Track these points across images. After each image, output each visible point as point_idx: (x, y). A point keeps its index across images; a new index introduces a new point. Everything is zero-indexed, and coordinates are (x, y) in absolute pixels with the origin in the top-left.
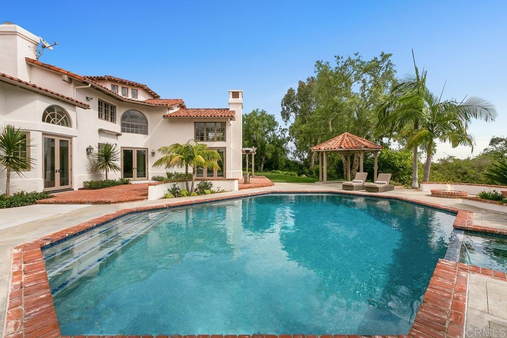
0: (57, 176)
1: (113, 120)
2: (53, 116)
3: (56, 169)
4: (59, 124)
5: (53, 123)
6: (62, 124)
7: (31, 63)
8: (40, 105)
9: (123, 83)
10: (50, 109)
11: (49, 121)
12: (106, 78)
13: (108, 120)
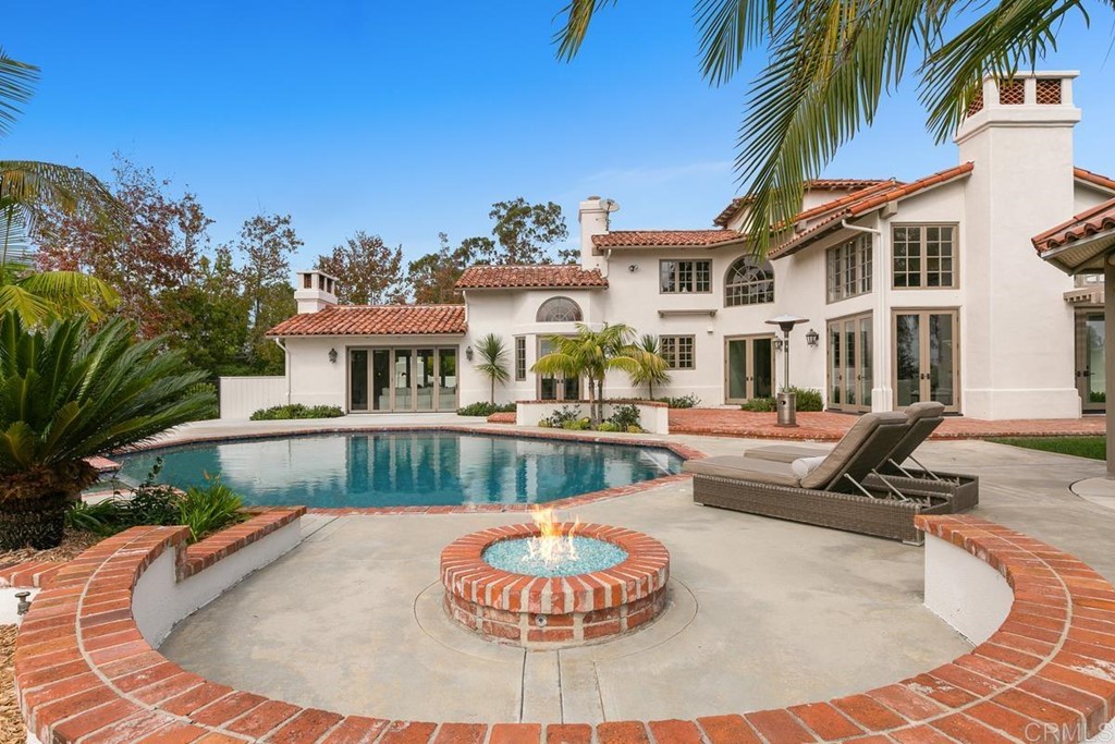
1: (703, 288)
2: (556, 311)
4: (564, 320)
5: (554, 320)
6: (571, 318)
11: (548, 319)
13: (690, 289)
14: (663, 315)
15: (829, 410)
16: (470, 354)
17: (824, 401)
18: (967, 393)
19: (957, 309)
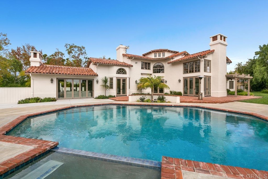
0: (121, 91)
1: (149, 69)
2: (120, 71)
3: (121, 88)
4: (122, 74)
5: (120, 74)
6: (124, 73)
7: (124, 55)
8: (116, 68)
9: (158, 51)
10: (120, 69)
11: (119, 73)
12: (151, 52)
13: (146, 69)
14: (142, 74)
15: (183, 95)
16: (97, 82)
17: (182, 94)
18: (212, 92)
19: (211, 76)
